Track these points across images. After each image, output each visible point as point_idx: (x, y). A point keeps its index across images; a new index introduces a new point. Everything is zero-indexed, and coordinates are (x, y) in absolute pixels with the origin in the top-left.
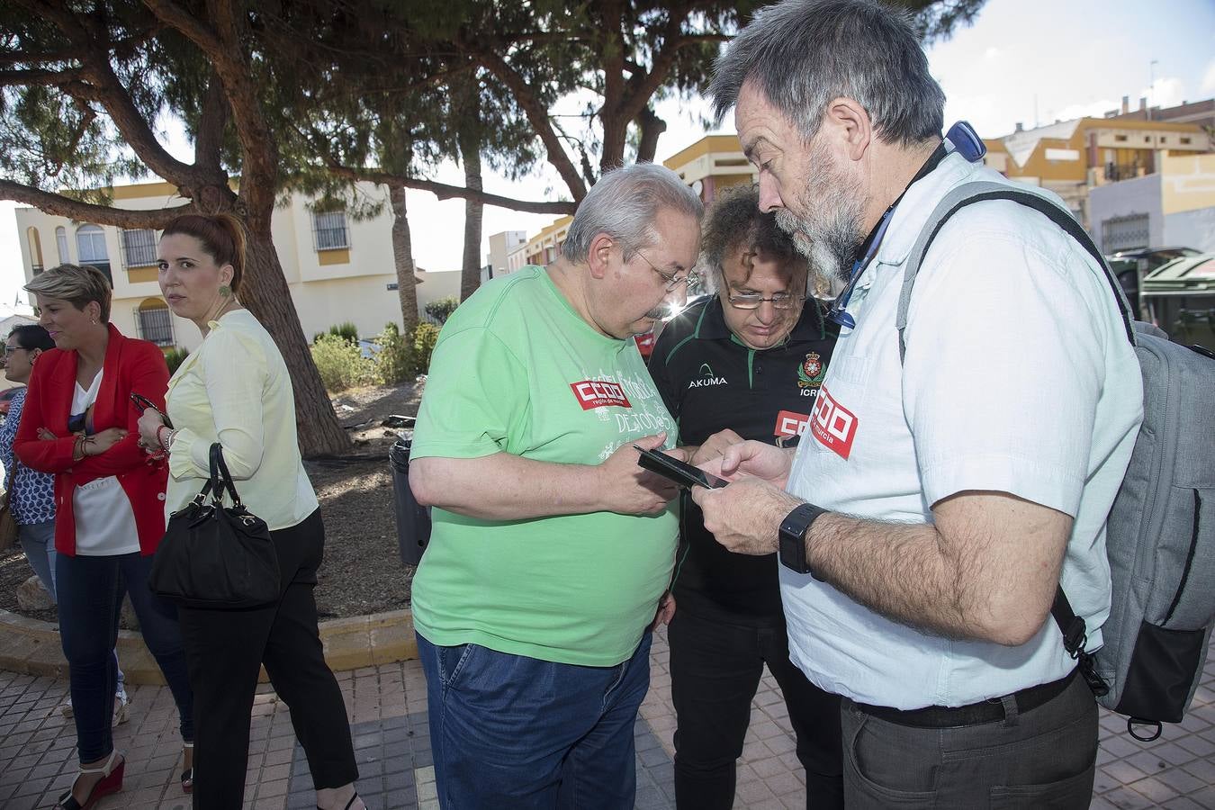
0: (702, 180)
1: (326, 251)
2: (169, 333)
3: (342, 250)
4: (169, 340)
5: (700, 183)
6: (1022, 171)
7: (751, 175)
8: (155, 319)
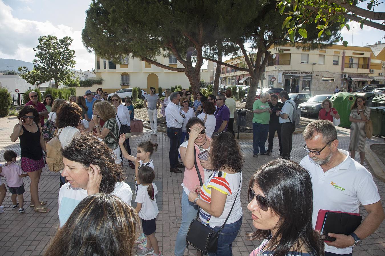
0: (276, 54)
1: (171, 64)
2: (128, 82)
3: (175, 64)
4: (128, 84)
5: (275, 55)
6: (376, 58)
7: (290, 53)
8: (125, 78)
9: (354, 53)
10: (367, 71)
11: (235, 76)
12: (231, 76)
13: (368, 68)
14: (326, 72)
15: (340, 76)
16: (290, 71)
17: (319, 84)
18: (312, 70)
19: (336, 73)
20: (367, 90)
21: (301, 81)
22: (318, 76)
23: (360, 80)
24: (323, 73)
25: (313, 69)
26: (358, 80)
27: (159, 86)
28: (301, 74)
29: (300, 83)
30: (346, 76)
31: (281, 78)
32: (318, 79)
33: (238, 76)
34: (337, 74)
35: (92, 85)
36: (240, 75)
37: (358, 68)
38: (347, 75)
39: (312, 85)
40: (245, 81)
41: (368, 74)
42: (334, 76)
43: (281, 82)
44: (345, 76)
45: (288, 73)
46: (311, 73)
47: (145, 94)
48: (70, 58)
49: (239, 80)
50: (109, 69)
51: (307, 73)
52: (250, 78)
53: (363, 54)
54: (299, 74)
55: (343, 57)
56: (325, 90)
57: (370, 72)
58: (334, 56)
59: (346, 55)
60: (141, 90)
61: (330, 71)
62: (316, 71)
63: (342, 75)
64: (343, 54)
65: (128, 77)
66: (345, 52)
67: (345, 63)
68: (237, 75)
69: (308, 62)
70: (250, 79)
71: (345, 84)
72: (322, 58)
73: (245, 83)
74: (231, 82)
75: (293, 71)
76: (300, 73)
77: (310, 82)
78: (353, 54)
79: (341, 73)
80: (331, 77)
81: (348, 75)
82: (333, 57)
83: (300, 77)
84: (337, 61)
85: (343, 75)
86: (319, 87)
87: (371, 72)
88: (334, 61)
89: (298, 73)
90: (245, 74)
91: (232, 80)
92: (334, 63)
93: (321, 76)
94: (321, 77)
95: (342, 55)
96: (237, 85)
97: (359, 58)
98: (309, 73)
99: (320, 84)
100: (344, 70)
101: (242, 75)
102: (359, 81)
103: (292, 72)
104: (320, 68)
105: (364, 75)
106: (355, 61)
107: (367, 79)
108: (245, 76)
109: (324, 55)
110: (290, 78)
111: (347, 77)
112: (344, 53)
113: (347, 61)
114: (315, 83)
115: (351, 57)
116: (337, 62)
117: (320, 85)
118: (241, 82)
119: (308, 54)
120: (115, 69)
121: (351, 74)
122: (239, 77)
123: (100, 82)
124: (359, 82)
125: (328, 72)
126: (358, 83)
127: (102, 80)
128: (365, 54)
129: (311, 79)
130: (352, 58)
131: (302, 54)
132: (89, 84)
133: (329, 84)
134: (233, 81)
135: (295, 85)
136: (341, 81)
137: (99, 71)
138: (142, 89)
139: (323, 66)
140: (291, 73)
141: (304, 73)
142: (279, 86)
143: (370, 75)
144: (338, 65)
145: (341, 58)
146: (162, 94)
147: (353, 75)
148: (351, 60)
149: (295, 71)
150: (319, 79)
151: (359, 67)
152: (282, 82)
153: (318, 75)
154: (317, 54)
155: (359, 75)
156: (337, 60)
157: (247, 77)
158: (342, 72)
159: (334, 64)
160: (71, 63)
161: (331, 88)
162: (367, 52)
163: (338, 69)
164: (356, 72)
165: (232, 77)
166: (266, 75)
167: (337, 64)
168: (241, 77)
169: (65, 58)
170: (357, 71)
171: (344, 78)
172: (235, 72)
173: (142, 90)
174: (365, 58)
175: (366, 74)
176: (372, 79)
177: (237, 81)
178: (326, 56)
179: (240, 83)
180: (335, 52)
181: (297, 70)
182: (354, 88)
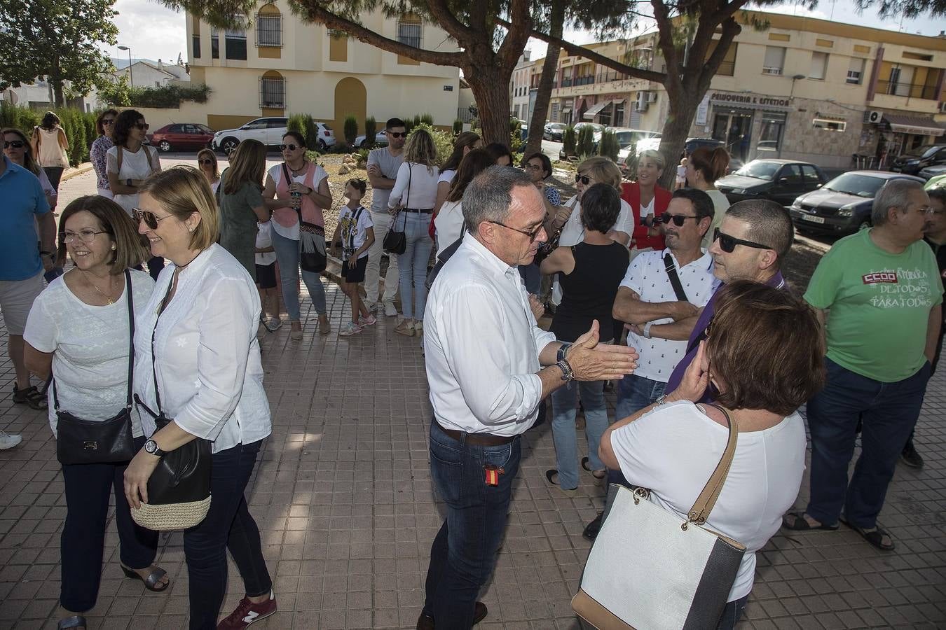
2: (282, 99)
8: (272, 86)
9: (906, 54)
10: (933, 106)
11: (571, 98)
12: (560, 97)
13: (935, 98)
14: (827, 101)
15: (860, 116)
16: (732, 94)
17: (803, 134)
18: (789, 95)
19: (852, 107)
20: (936, 159)
21: (757, 123)
22: (802, 113)
23: (910, 130)
24: (817, 103)
25: (792, 92)
26: (904, 129)
27: (369, 116)
28: (761, 103)
29: (754, 129)
30: (876, 118)
31: (706, 110)
32: (803, 120)
33: (581, 97)
34: (854, 110)
35: (179, 101)
36: (587, 96)
37: (910, 96)
38: (880, 114)
39: (785, 136)
40: (601, 112)
41: (933, 115)
42: (846, 113)
43: (704, 121)
44: (874, 117)
45: (724, 97)
46: (787, 103)
47: (327, 134)
48: (102, 16)
49: (584, 108)
50: (227, 58)
51: (775, 100)
52: (614, 106)
53: (928, 58)
54: (754, 102)
55: (876, 62)
56: (818, 152)
57: (941, 110)
58: (852, 57)
59: (886, 57)
60: (315, 123)
61: (837, 100)
62: (800, 98)
63: (866, 114)
64: (878, 54)
65: (282, 83)
66: (884, 49)
67: (880, 81)
68: (578, 97)
69: (780, 71)
70: (614, 109)
71: (871, 140)
72: (819, 63)
73: (598, 119)
74: (559, 113)
75: (739, 95)
76: (758, 102)
77: (781, 126)
78: (903, 57)
79: (864, 109)
80: (839, 117)
81: (884, 114)
82: (849, 59)
83: (756, 112)
84: (857, 75)
85: (869, 114)
86: (803, 143)
87: (943, 110)
88: (850, 74)
89: (752, 100)
90: (601, 95)
91: (564, 107)
92: (849, 78)
93: (811, 112)
94: (812, 114)
95: (875, 58)
96: (576, 122)
97: (916, 68)
98: (780, 102)
99: (807, 133)
100: (873, 100)
101: (593, 95)
102: (907, 132)
103: (737, 95)
104: (811, 90)
105: (921, 116)
106: (905, 77)
107: (930, 129)
108: (599, 99)
109: (827, 55)
110: (730, 113)
111: (878, 120)
112: (880, 51)
113: (884, 74)
114: (794, 130)
115: (898, 64)
116: (857, 77)
117: (807, 136)
118: (587, 114)
119: (785, 49)
120: (245, 59)
121: (890, 113)
122: (584, 101)
123: (200, 95)
124: (907, 136)
125: (832, 102)
126: (903, 138)
127: (208, 88)
128: (934, 59)
129: (785, 118)
130: (899, 68)
131: (767, 46)
132: (172, 98)
133: (830, 136)
134: (567, 111)
135: (739, 132)
136: (860, 131)
137: (199, 62)
138: (319, 121)
139: (822, 83)
140: (734, 98)
141: (768, 100)
142: (698, 132)
143: (937, 119)
144: (860, 84)
145: (869, 66)
146: (375, 138)
147: (895, 114)
148: (896, 74)
149: (744, 95)
150: (807, 120)
151: (913, 94)
152: (707, 121)
153: (805, 111)
154: (808, 50)
155: (909, 115)
156: (858, 70)
157: (607, 103)
158: (868, 106)
159: (849, 82)
160: (101, 30)
161: (835, 146)
162: (940, 52)
163: (857, 95)
164: (904, 108)
165: (564, 99)
166: (662, 100)
167: (856, 82)
168: (588, 102)
169: (82, 14)
170: (907, 105)
171: (870, 121)
172: (574, 88)
173: (319, 125)
174: (931, 70)
175: (928, 115)
176: (943, 130)
177: (577, 110)
178: (831, 58)
179: (585, 117)
180: (857, 48)
181: (749, 92)
182: (890, 151)
